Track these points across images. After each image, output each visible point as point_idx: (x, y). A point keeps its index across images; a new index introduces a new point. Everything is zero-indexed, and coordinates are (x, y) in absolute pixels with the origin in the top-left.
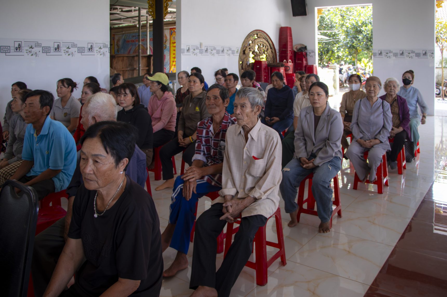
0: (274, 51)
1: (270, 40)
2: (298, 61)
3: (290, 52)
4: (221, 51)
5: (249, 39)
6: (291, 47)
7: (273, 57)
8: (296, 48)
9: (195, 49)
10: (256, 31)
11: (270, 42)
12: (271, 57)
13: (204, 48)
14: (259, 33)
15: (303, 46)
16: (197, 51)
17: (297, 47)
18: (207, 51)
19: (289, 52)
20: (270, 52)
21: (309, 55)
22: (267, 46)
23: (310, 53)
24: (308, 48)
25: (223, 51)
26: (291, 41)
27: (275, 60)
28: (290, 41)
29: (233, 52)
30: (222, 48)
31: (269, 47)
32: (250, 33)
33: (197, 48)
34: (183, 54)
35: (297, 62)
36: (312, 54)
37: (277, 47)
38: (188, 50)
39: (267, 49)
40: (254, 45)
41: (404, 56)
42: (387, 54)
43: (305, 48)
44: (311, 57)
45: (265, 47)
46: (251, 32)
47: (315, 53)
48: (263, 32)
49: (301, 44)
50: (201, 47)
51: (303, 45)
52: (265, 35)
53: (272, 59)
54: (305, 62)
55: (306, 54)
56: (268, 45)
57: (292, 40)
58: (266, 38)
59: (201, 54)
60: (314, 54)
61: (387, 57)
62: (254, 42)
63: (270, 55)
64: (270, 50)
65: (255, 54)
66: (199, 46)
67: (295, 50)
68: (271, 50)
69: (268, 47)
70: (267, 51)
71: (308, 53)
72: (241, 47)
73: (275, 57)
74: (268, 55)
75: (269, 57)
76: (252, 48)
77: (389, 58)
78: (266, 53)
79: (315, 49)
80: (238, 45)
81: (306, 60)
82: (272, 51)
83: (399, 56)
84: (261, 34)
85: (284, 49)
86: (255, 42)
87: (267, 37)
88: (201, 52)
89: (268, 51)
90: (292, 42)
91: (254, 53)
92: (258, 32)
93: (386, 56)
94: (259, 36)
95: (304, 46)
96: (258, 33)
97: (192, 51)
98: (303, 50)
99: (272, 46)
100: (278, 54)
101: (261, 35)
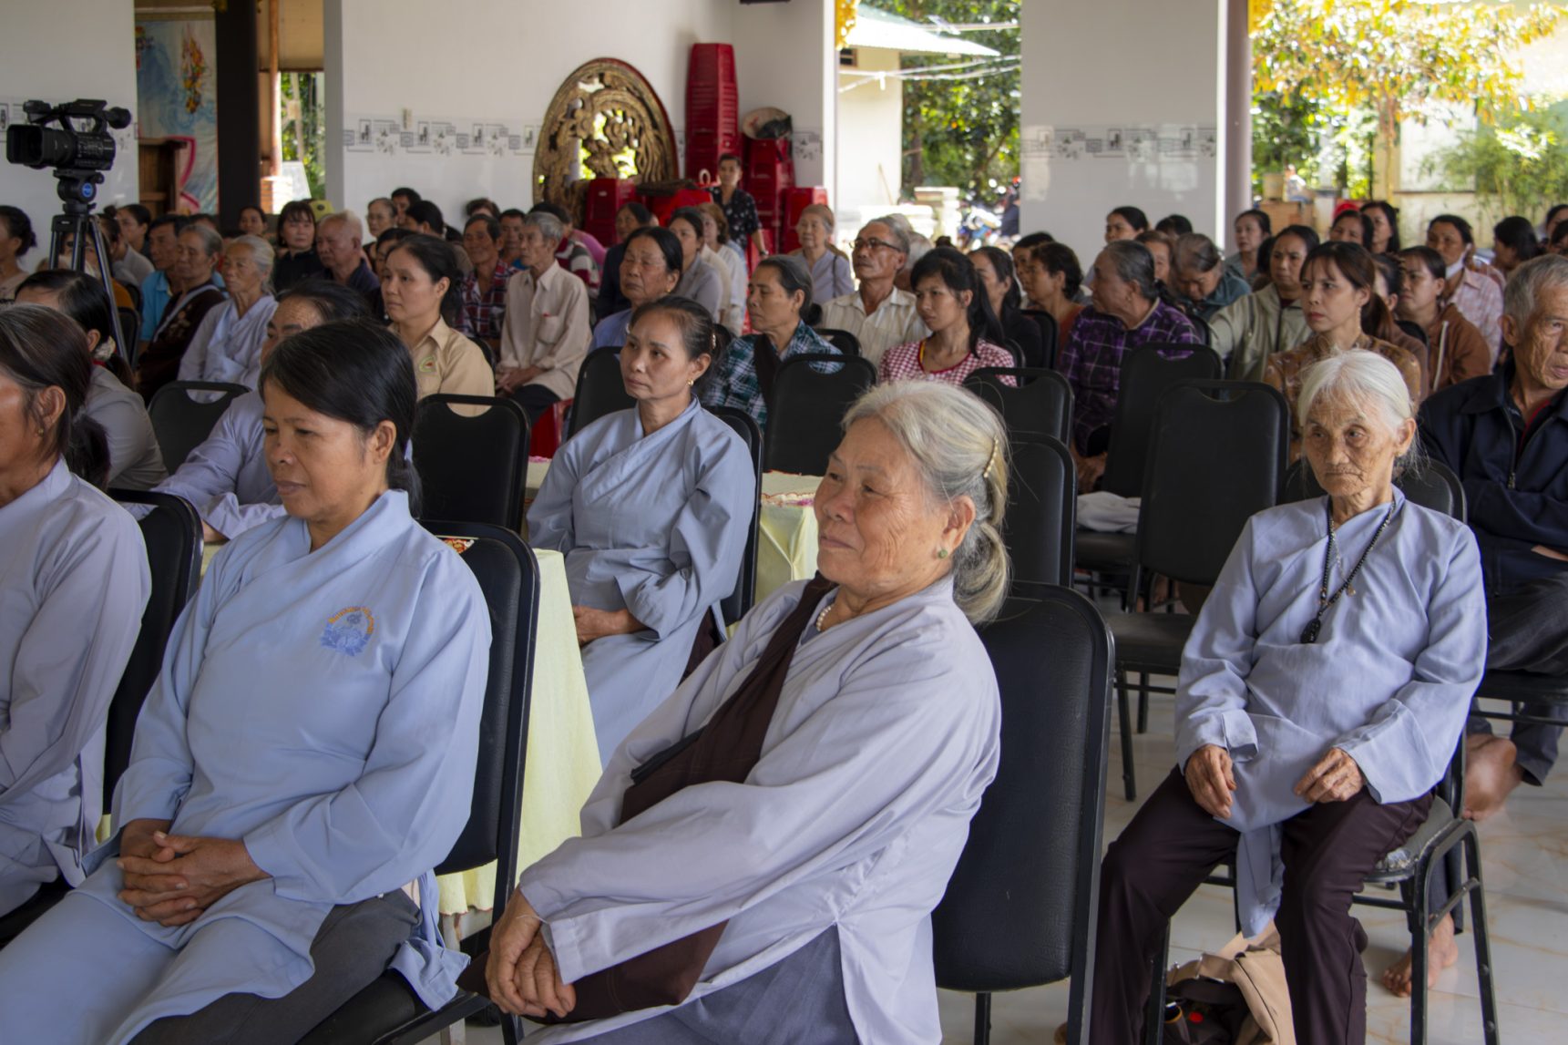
0: (665, 137)
1: (651, 95)
2: (756, 174)
3: (727, 138)
4: (471, 139)
5: (571, 93)
6: (733, 120)
7: (663, 158)
8: (753, 125)
9: (388, 132)
10: (597, 64)
11: (653, 104)
12: (656, 158)
13: (415, 129)
14: (611, 69)
15: (778, 118)
16: (393, 138)
17: (755, 120)
18: (424, 137)
19: (721, 140)
20: (652, 140)
21: (802, 151)
22: (640, 116)
23: (804, 143)
24: (798, 124)
25: (478, 138)
26: (732, 97)
27: (671, 170)
28: (725, 100)
29: (514, 143)
30: (477, 128)
31: (648, 123)
32: (574, 73)
33: (394, 129)
34: (351, 148)
35: (753, 176)
36: (810, 147)
37: (677, 120)
38: (366, 135)
39: (641, 130)
40: (589, 115)
41: (1120, 149)
42: (1067, 145)
43: (787, 123)
44: (807, 159)
45: (630, 122)
46: (578, 70)
47: (821, 143)
48: (623, 68)
49: (772, 110)
50: (405, 125)
51: (779, 112)
52: (632, 75)
53: (660, 168)
54: (781, 179)
55: (788, 146)
56: (644, 114)
57: (736, 94)
58: (635, 88)
59: (404, 149)
60: (818, 145)
61: (1065, 154)
62: (588, 106)
63: (650, 151)
64: (650, 134)
65: (595, 148)
66: (399, 121)
67: (749, 132)
68: (656, 132)
69: (642, 120)
70: (638, 137)
71: (796, 144)
72: (541, 123)
73: (669, 158)
74: (642, 150)
75: (645, 161)
76: (583, 128)
77: (1071, 158)
78: (635, 143)
79: (821, 128)
80: (531, 114)
81: (790, 169)
82: (658, 138)
83: (1106, 151)
84: (616, 73)
85: (704, 130)
86: (593, 106)
87: (641, 86)
88: (406, 141)
89: (644, 138)
90: (735, 102)
91: (590, 145)
92: (604, 65)
93: (1065, 150)
94: (608, 80)
95: (784, 117)
96: (606, 69)
97: (378, 140)
98: (777, 134)
99: (658, 118)
100: (681, 147)
101: (618, 78)
